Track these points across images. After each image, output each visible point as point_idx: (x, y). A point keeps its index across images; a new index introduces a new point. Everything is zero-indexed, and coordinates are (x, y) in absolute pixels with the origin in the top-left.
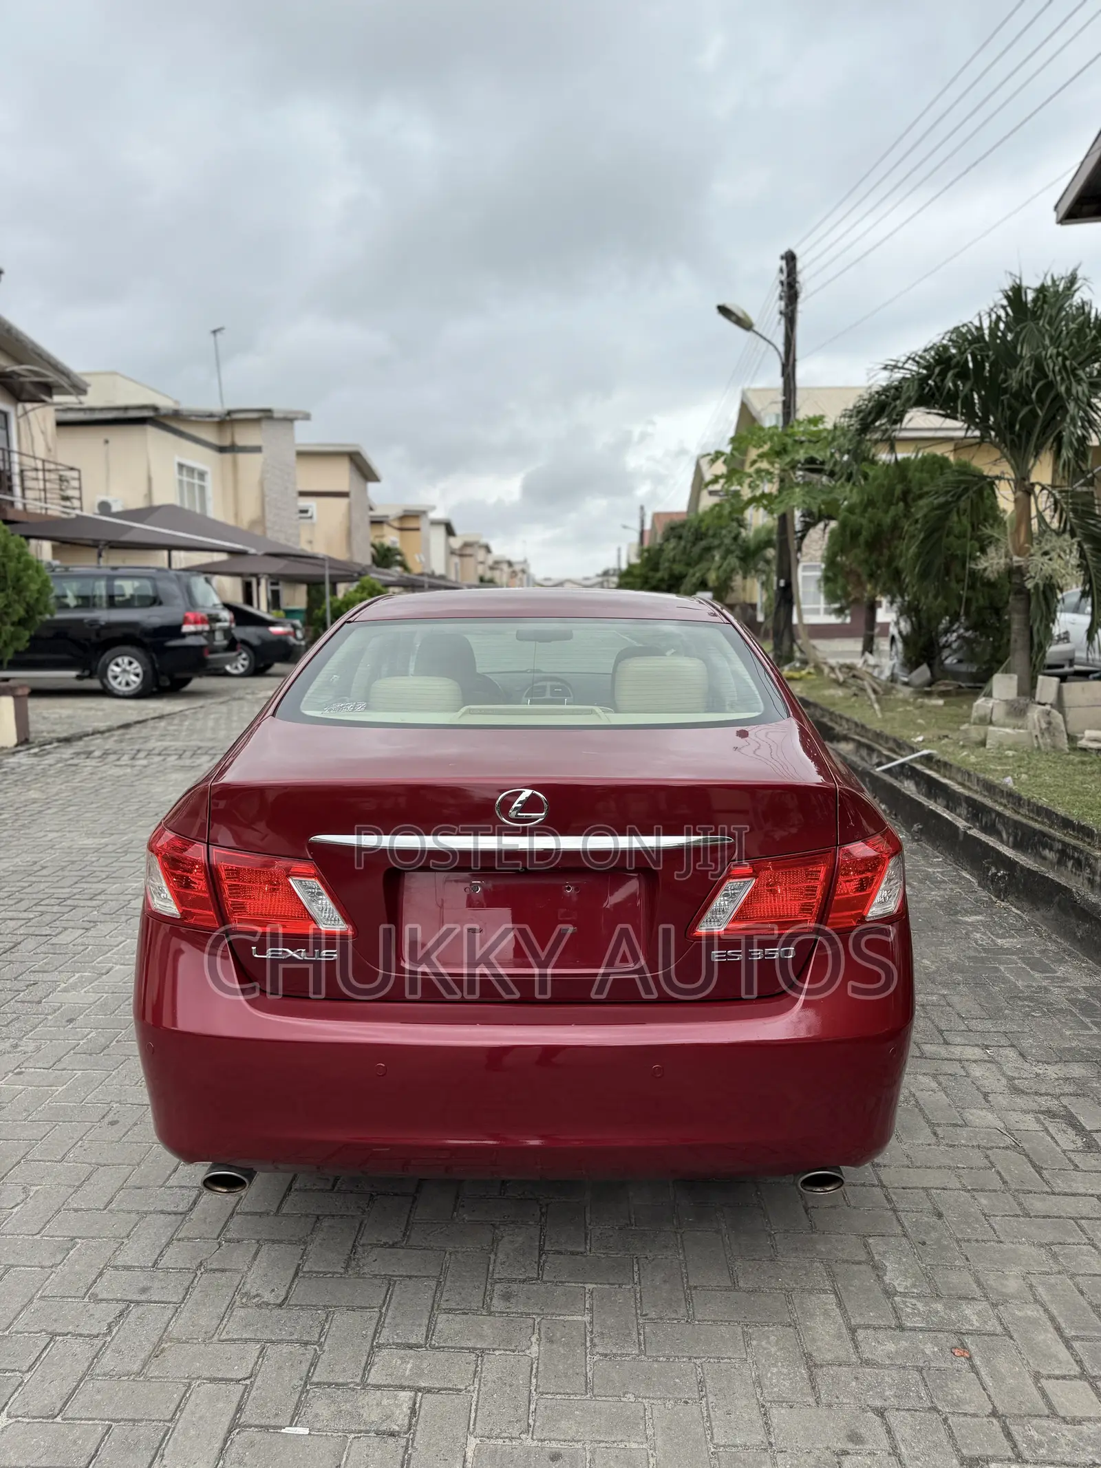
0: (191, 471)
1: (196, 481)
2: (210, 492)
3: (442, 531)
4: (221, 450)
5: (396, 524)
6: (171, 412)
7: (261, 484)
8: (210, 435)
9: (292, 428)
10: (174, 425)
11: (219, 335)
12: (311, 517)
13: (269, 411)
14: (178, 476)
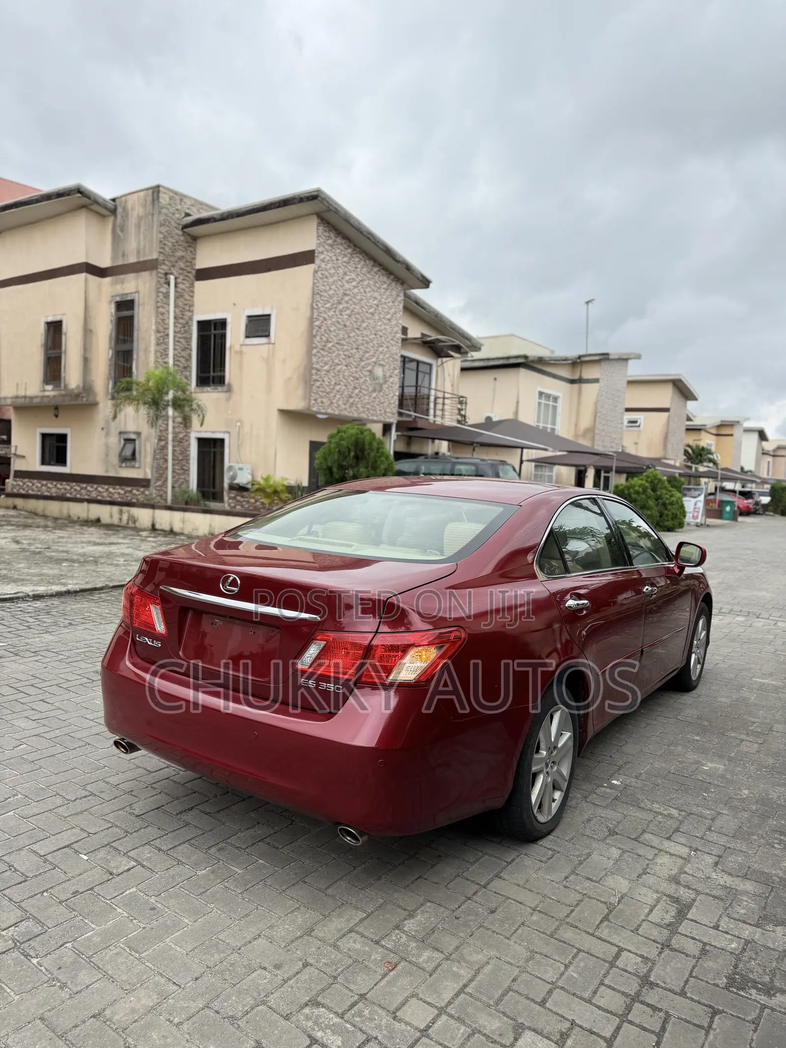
0: (548, 396)
1: (551, 403)
2: (559, 410)
3: (756, 436)
4: (572, 382)
5: (714, 431)
6: (536, 359)
7: (596, 404)
8: (565, 373)
9: (627, 364)
10: (540, 367)
11: (590, 304)
12: (639, 426)
13: (607, 354)
14: (538, 400)
